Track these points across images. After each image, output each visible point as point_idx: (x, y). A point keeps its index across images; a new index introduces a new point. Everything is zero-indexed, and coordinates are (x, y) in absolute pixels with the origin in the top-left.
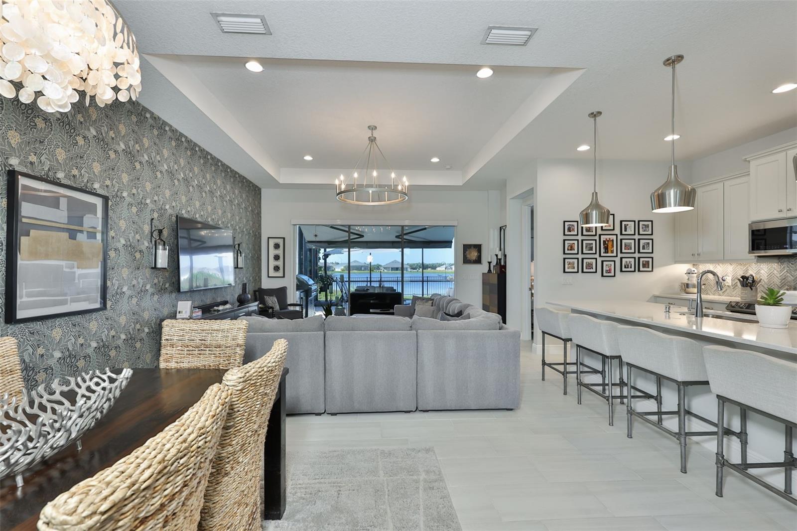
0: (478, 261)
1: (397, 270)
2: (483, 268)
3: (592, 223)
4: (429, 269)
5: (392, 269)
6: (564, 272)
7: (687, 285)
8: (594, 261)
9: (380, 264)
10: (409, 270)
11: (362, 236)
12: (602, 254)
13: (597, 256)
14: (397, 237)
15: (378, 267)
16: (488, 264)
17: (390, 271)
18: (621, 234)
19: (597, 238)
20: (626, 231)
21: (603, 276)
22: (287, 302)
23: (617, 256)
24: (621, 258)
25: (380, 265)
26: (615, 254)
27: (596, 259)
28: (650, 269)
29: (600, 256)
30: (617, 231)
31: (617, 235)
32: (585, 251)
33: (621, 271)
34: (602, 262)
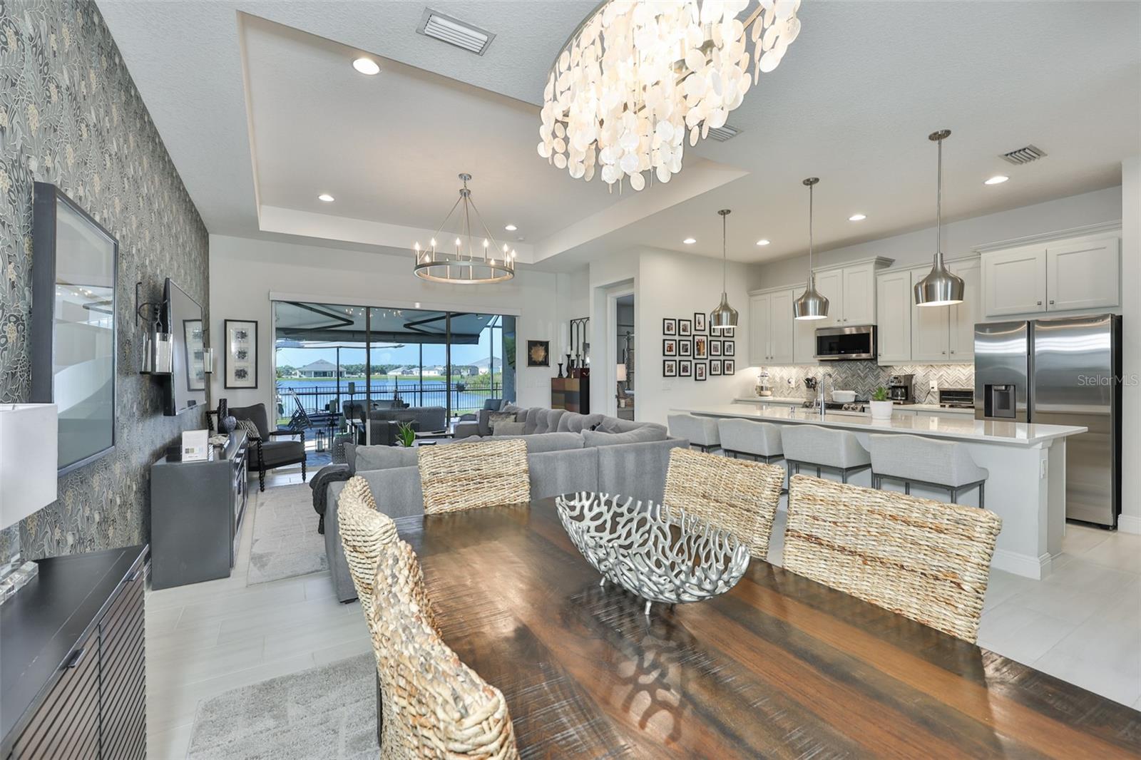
0: (545, 363)
1: (324, 376)
2: (552, 371)
3: (722, 325)
4: (377, 374)
5: (316, 374)
6: (664, 376)
7: (762, 388)
8: (689, 363)
9: (291, 366)
10: (346, 376)
11: (351, 323)
12: (696, 357)
13: (691, 358)
14: (406, 326)
15: (288, 371)
16: (558, 366)
17: (313, 377)
18: (711, 335)
19: (691, 338)
20: (714, 332)
21: (696, 380)
22: (267, 430)
23: (707, 359)
24: (711, 361)
25: (291, 368)
26: (705, 357)
27: (691, 361)
28: (732, 373)
29: (694, 358)
30: (707, 332)
31: (707, 336)
32: (682, 353)
33: (711, 374)
34: (696, 364)
